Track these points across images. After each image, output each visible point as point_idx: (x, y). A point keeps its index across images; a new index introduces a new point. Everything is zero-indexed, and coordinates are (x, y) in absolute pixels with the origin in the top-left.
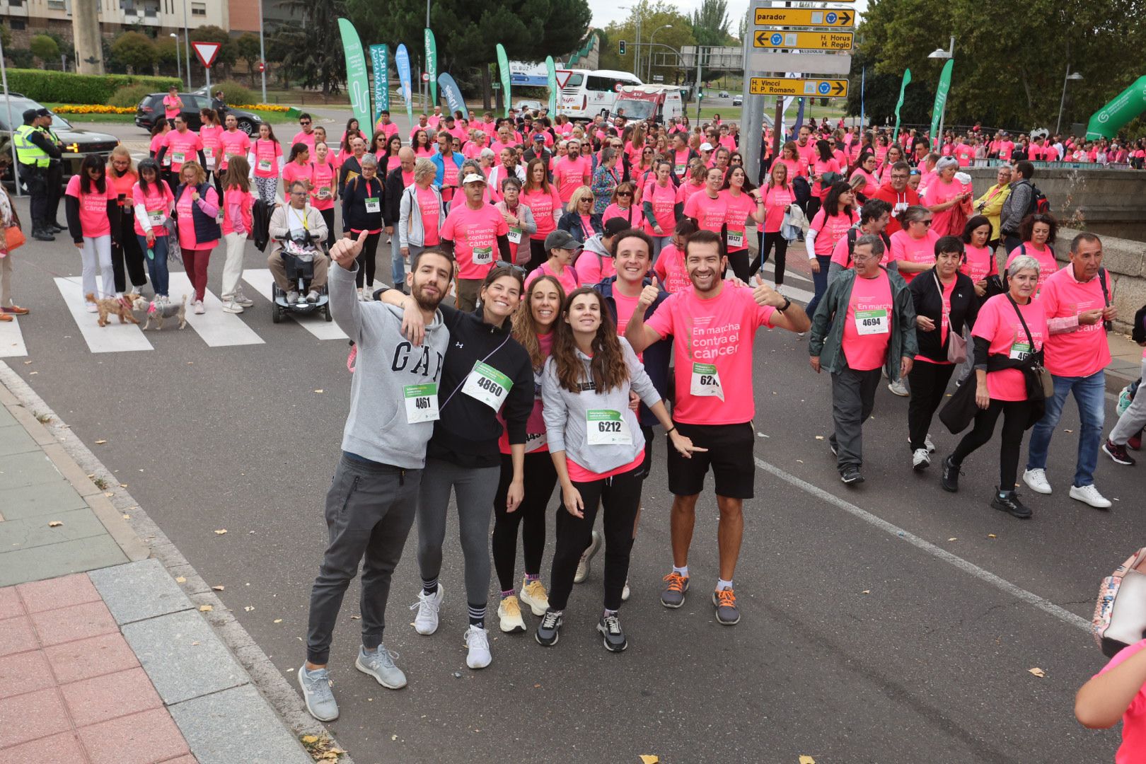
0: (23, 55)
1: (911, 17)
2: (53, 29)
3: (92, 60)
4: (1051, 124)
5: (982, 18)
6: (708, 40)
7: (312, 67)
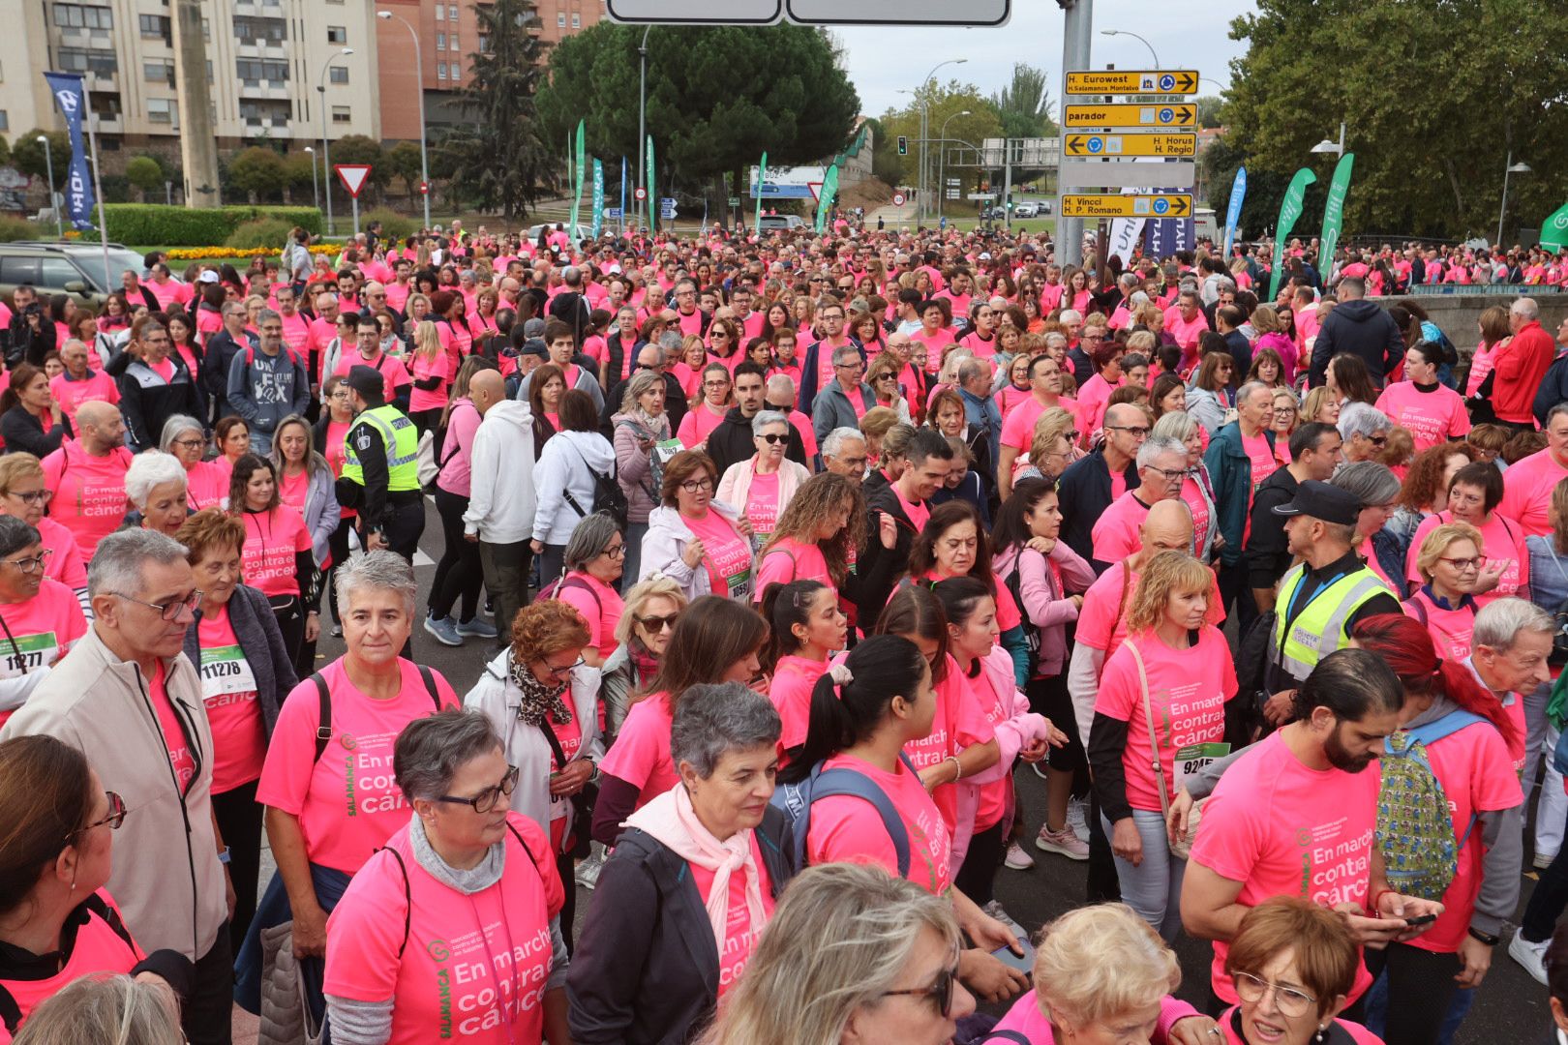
0: (116, 184)
1: (1290, 96)
2: (156, 148)
3: (205, 190)
4: (1490, 232)
5: (1386, 94)
6: (1020, 129)
7: (490, 183)
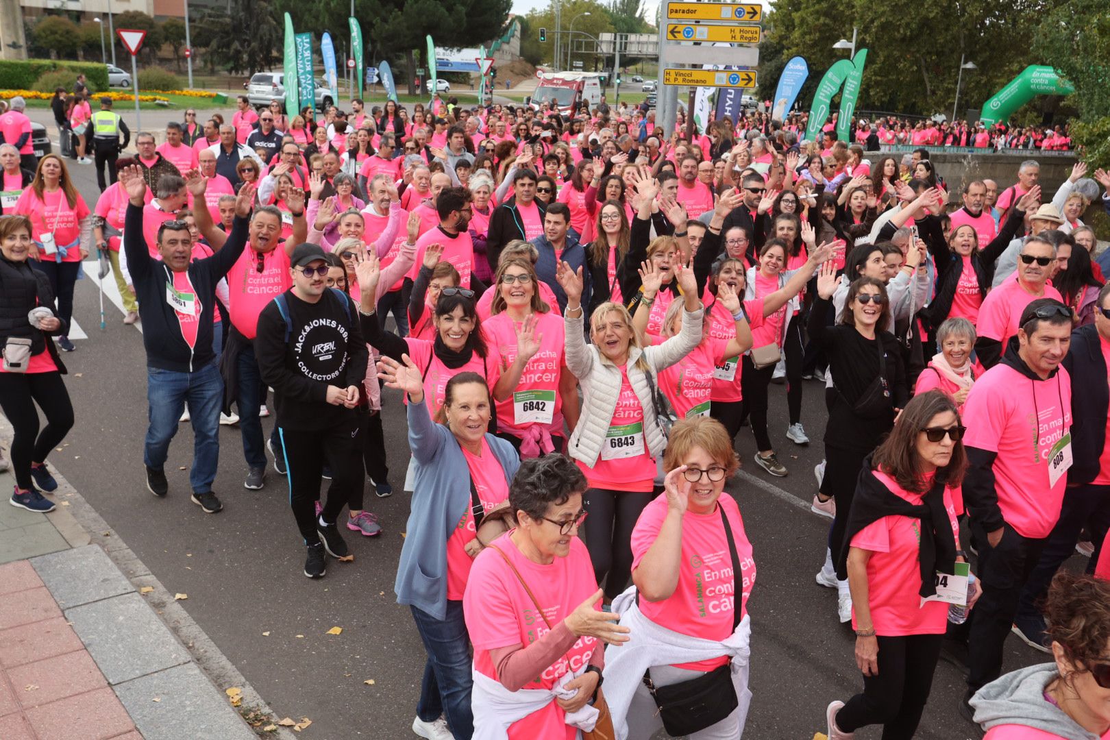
1: (817, 7)
3: (14, 45)
4: (948, 109)
5: (882, 9)
6: (626, 27)
7: (238, 52)
